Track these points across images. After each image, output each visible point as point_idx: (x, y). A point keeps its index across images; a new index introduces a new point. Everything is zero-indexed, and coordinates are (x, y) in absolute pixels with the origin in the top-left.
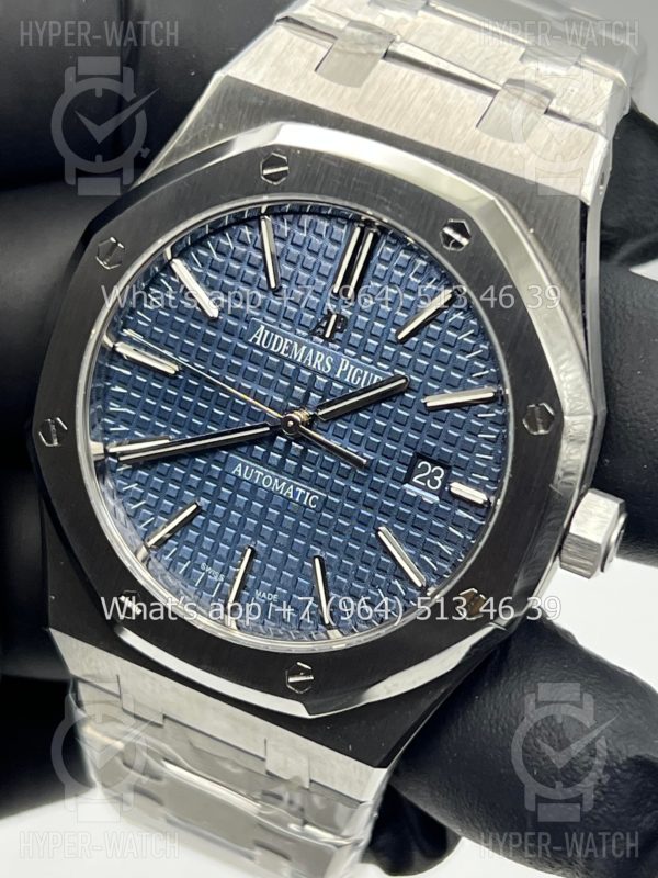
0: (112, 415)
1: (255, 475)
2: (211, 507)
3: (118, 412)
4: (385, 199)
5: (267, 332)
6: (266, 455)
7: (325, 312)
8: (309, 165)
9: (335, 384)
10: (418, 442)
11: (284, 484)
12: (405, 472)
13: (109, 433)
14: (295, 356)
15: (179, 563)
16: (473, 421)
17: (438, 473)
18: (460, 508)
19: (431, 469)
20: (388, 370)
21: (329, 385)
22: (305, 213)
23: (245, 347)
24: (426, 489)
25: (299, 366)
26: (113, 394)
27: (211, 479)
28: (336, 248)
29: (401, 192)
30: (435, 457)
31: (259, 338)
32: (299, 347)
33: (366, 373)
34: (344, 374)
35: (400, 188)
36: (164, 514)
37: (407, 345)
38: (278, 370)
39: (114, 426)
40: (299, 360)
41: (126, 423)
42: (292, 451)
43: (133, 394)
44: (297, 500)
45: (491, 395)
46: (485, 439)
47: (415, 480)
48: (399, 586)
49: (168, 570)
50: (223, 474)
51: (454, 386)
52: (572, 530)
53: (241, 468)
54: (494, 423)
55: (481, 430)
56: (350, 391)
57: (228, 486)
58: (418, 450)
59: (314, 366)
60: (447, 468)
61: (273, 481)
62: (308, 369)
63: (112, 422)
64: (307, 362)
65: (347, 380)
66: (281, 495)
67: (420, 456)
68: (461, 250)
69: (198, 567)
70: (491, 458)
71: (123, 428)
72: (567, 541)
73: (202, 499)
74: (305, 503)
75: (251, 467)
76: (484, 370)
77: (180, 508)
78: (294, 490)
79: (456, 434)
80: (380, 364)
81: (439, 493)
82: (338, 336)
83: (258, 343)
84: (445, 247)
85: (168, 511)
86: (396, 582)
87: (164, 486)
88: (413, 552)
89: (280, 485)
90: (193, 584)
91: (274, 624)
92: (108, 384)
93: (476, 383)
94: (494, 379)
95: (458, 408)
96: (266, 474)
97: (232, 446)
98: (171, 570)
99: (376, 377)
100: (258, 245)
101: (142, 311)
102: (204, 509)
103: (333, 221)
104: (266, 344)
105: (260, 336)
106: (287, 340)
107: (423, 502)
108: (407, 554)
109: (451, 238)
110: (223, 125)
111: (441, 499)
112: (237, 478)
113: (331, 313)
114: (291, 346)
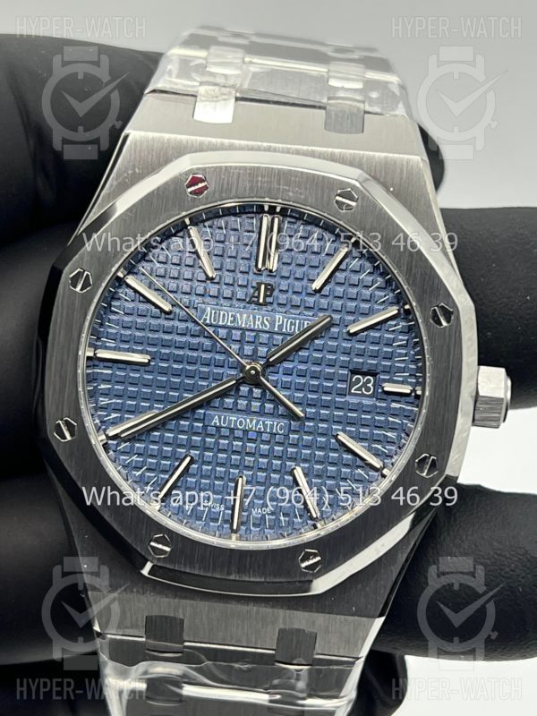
0: (102, 408)
1: (230, 421)
2: (201, 456)
3: (108, 404)
4: (287, 188)
5: (213, 312)
6: (236, 404)
7: (254, 284)
8: (223, 177)
9: (275, 337)
10: (349, 362)
11: (255, 421)
12: (345, 386)
13: (105, 422)
14: (240, 323)
16: (386, 335)
17: (369, 381)
18: (393, 401)
19: (363, 380)
20: (313, 316)
21: (271, 338)
22: (220, 216)
23: (199, 327)
24: (363, 395)
25: (244, 330)
26: (101, 392)
27: (196, 434)
29: (298, 180)
30: (365, 370)
31: (208, 318)
32: (241, 316)
33: (298, 321)
34: (281, 327)
35: (296, 176)
36: (164, 472)
37: (323, 293)
38: (228, 338)
39: (107, 416)
40: (244, 326)
41: (115, 410)
42: (255, 395)
43: (116, 387)
44: (268, 430)
45: (396, 312)
46: (399, 346)
47: (353, 391)
48: (362, 473)
49: (177, 514)
50: (205, 427)
51: (365, 315)
52: (481, 393)
53: (217, 419)
54: (402, 332)
55: (394, 340)
56: (289, 338)
57: (212, 436)
58: (351, 368)
59: (256, 327)
60: (374, 375)
61: (245, 420)
62: (251, 330)
63: (105, 413)
64: (250, 325)
65: (284, 330)
66: (255, 431)
67: (354, 372)
68: (353, 210)
70: (407, 358)
71: (114, 415)
72: (478, 402)
73: (193, 451)
74: (274, 431)
75: (225, 417)
76: (385, 296)
77: (177, 464)
78: (263, 423)
79: (377, 348)
80: (306, 313)
81: (375, 395)
82: (269, 300)
83: (208, 322)
84: (340, 211)
85: (168, 468)
86: (360, 471)
87: (160, 450)
88: (366, 445)
89: (252, 423)
90: (200, 519)
91: (272, 531)
92: (95, 385)
93: (382, 307)
94: (395, 301)
95: (373, 329)
96: (238, 418)
97: (206, 403)
98: (180, 514)
99: (306, 322)
101: (109, 322)
102: (196, 458)
103: (244, 216)
104: (215, 321)
105: (208, 315)
106: (230, 314)
107: (363, 405)
108: (363, 446)
109: (344, 203)
110: (139, 169)
111: (377, 399)
112: (217, 427)
113: (259, 284)
114: (234, 317)
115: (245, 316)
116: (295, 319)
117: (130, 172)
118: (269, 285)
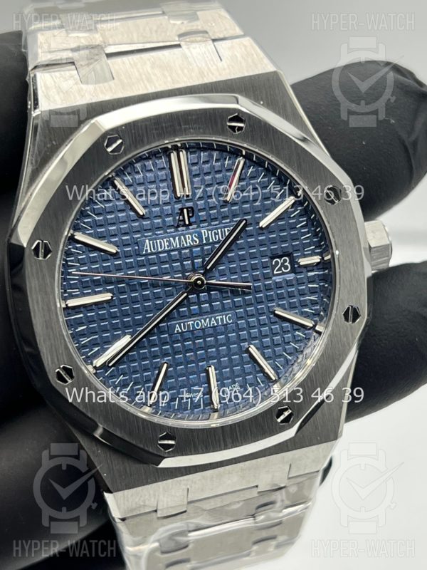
0: (85, 346)
1: (189, 325)
2: (174, 359)
3: (88, 342)
4: (187, 126)
5: (151, 242)
6: (189, 311)
7: (178, 211)
8: (133, 131)
9: (205, 248)
10: (267, 251)
11: (208, 320)
12: (269, 271)
13: (89, 357)
14: (175, 245)
16: (290, 221)
17: (285, 261)
18: (309, 271)
19: (280, 261)
20: (230, 222)
21: (202, 250)
23: (143, 258)
24: (284, 273)
25: (179, 250)
26: (80, 333)
27: (165, 344)
28: (163, 172)
29: (194, 117)
30: (280, 253)
31: (149, 248)
32: (174, 240)
33: (219, 230)
34: (207, 239)
35: (192, 115)
36: (148, 381)
38: (171, 260)
39: (90, 351)
41: (96, 345)
42: (202, 299)
43: (91, 326)
44: (220, 324)
45: (293, 201)
46: (301, 227)
47: (275, 272)
48: (300, 334)
49: (167, 411)
50: (171, 336)
51: (270, 210)
52: (372, 246)
53: (178, 327)
55: (297, 223)
56: (217, 246)
57: (177, 342)
58: (270, 255)
59: (188, 245)
60: (289, 255)
61: (201, 322)
62: (186, 248)
63: (88, 350)
64: (183, 245)
65: (211, 241)
66: (210, 327)
67: (273, 257)
68: (243, 130)
70: (310, 234)
71: (96, 349)
73: (168, 358)
74: (225, 322)
75: (184, 323)
77: (157, 372)
78: (215, 319)
79: (285, 234)
80: (224, 221)
81: (293, 271)
82: (193, 220)
83: (149, 251)
84: (233, 133)
85: (150, 378)
86: (297, 333)
87: (140, 365)
88: (297, 311)
90: (186, 409)
92: (72, 329)
95: (280, 219)
96: (194, 321)
98: (170, 410)
101: (70, 275)
102: (171, 363)
103: (154, 158)
104: (154, 249)
105: (148, 246)
106: (165, 240)
107: (287, 281)
108: (296, 313)
109: (235, 127)
110: (56, 142)
111: (295, 273)
112: (180, 333)
113: (182, 210)
114: (169, 242)
115: (177, 238)
116: (217, 229)
117: (49, 146)
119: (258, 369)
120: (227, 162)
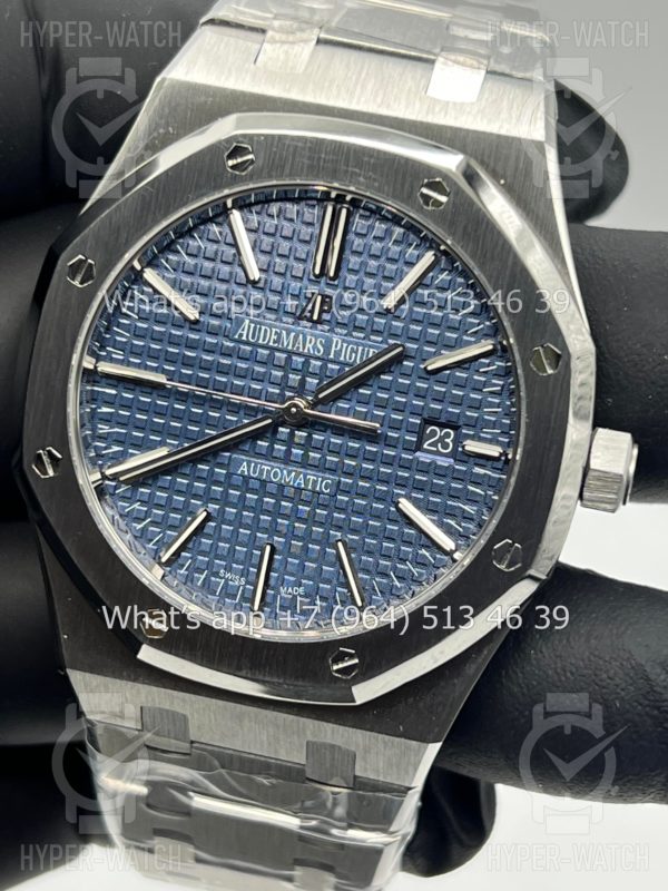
0: (102, 438)
1: (262, 471)
2: (222, 512)
3: (108, 433)
4: (357, 171)
5: (253, 325)
6: (271, 448)
7: (309, 295)
8: (275, 149)
9: (330, 365)
10: (423, 408)
11: (293, 474)
12: (415, 439)
13: (103, 456)
14: (285, 344)
15: (196, 575)
16: (476, 377)
17: (448, 435)
18: (477, 465)
19: (439, 432)
20: (382, 342)
21: (324, 367)
22: (273, 201)
23: (232, 345)
24: (438, 453)
25: (290, 353)
26: (101, 416)
27: (217, 483)
28: (310, 230)
29: (372, 161)
30: (443, 420)
31: (245, 333)
32: (288, 335)
33: (360, 348)
34: (338, 353)
35: (371, 156)
36: (172, 527)
37: (397, 314)
38: (269, 362)
39: (106, 448)
40: (290, 347)
41: (119, 442)
42: (296, 440)
43: (121, 412)
44: (310, 487)
45: (491, 347)
46: (490, 392)
47: (425, 446)
48: (427, 554)
49: (185, 584)
50: (229, 475)
51: (451, 347)
52: (592, 466)
53: (246, 466)
54: (496, 375)
55: (485, 384)
56: (347, 369)
57: (236, 488)
58: (426, 416)
59: (306, 351)
60: (456, 428)
61: (282, 472)
62: (299, 355)
63: (104, 445)
64: (298, 348)
65: (342, 359)
66: (292, 486)
67: (428, 422)
68: (442, 208)
69: (216, 574)
70: (500, 410)
71: (116, 448)
72: (589, 477)
73: (210, 505)
74: (318, 489)
75: (256, 464)
76: (479, 324)
77: (189, 519)
78: (305, 477)
79: (461, 393)
80: (372, 337)
81: (453, 455)
82: (326, 317)
83: (244, 338)
84: (425, 207)
85: (177, 523)
86: (424, 552)
87: (169, 499)
88: (435, 518)
89: (290, 476)
90: (214, 593)
91: (304, 618)
92: (94, 406)
93: (473, 339)
94: (491, 332)
95: (458, 367)
96: (273, 467)
97: (233, 446)
98: (189, 584)
99: (371, 350)
100: (229, 240)
101: (118, 327)
102: (215, 514)
103: (303, 203)
104: (253, 338)
106: (274, 330)
107: (437, 466)
108: (431, 520)
109: (430, 198)
110: (173, 128)
111: (455, 460)
112: (244, 477)
113: (315, 295)
114: (279, 335)
115: (293, 334)
116: (357, 344)
117: (161, 131)
118: (327, 296)
119: (342, 579)
120: (410, 250)
